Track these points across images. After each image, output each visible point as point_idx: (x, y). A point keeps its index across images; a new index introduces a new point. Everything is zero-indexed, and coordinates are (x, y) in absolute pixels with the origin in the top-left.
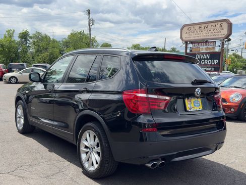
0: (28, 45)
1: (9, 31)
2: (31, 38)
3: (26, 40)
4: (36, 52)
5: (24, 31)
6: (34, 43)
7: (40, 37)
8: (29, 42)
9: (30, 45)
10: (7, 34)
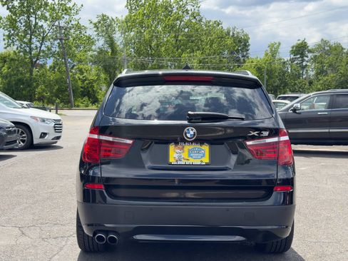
0: (304, 64)
1: (271, 46)
2: (310, 51)
3: (303, 55)
4: (317, 74)
5: (299, 42)
6: (315, 59)
7: (326, 48)
8: (306, 59)
9: (308, 64)
10: (269, 49)
